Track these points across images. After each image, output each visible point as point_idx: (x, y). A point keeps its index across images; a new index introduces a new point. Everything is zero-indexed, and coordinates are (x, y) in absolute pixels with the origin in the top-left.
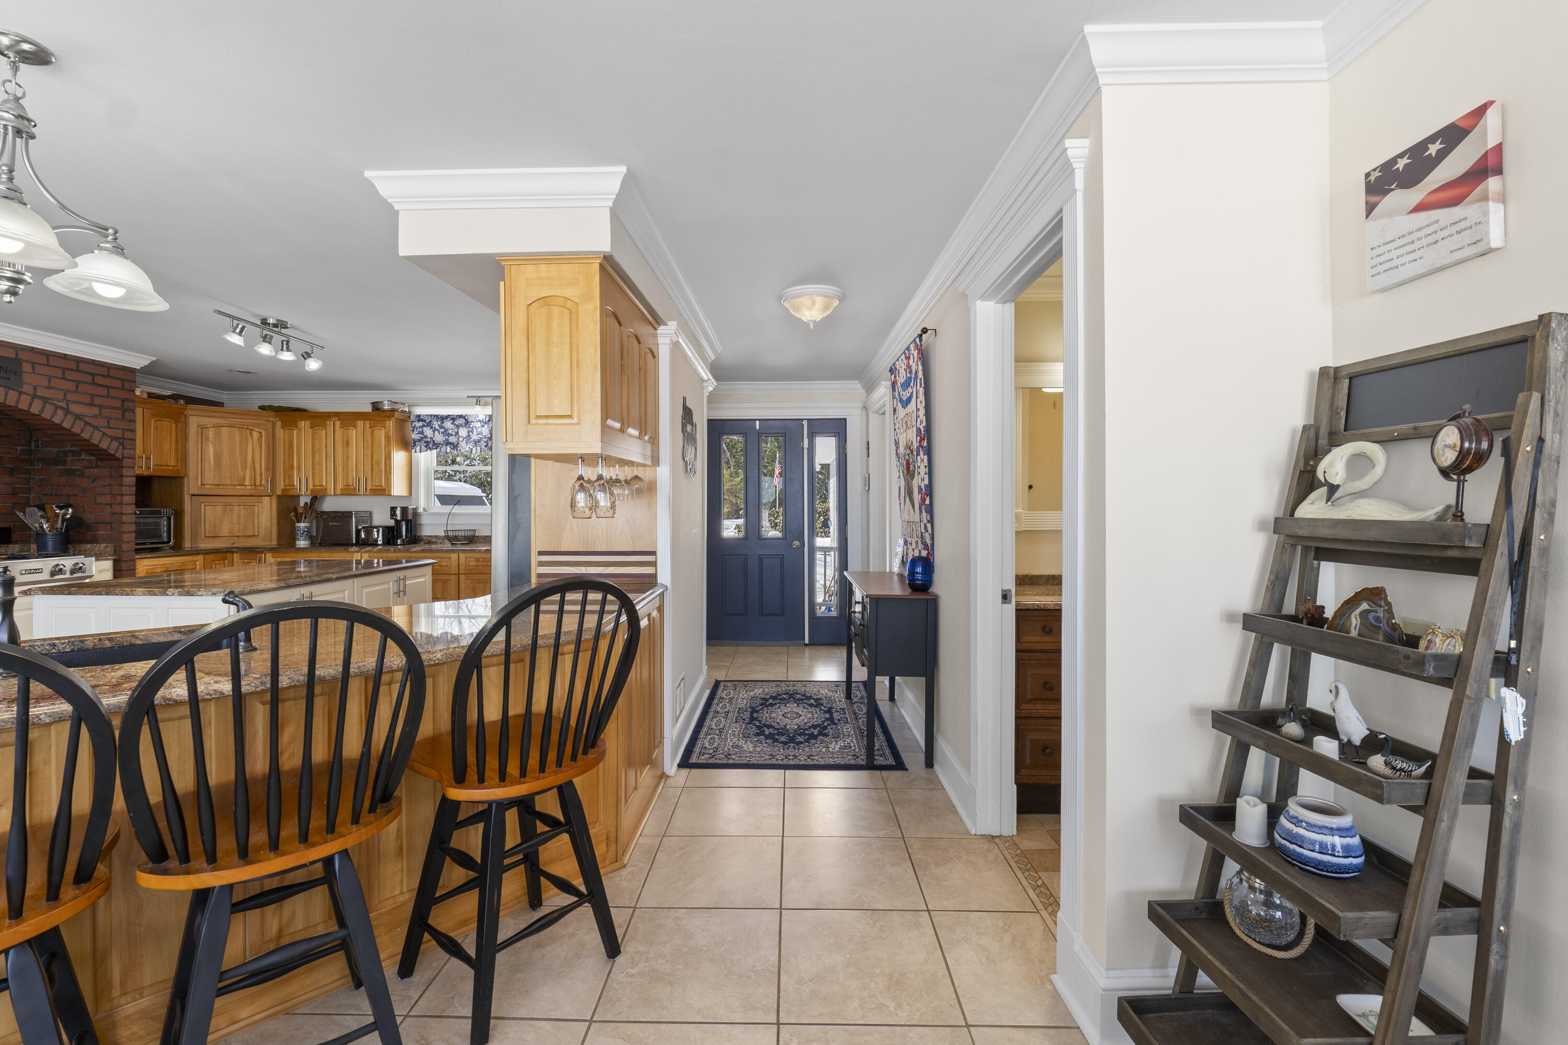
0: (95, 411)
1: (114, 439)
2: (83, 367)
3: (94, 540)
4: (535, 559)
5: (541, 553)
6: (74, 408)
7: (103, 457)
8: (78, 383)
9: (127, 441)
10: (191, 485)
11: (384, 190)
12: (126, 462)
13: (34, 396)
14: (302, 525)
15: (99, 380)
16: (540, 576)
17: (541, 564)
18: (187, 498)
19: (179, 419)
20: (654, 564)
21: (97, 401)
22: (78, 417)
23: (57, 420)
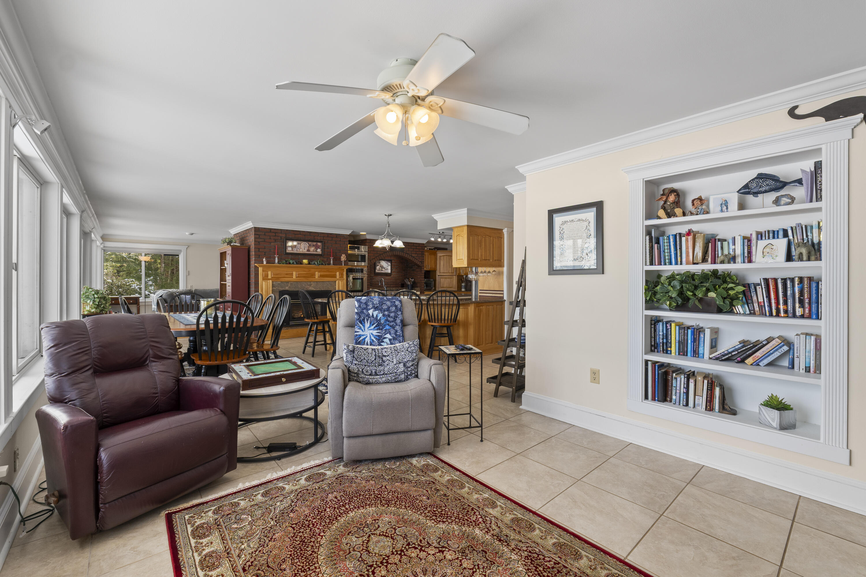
0: (417, 255)
1: (420, 262)
2: (414, 245)
3: (417, 287)
4: (479, 291)
5: (480, 290)
6: (413, 255)
7: (419, 266)
8: (413, 249)
9: (422, 262)
10: (438, 273)
11: (435, 218)
12: (423, 267)
13: (406, 253)
14: (463, 284)
15: (417, 248)
16: (480, 296)
17: (480, 293)
18: (437, 276)
19: (435, 255)
20: (503, 294)
21: (417, 253)
22: (413, 257)
23: (410, 258)
